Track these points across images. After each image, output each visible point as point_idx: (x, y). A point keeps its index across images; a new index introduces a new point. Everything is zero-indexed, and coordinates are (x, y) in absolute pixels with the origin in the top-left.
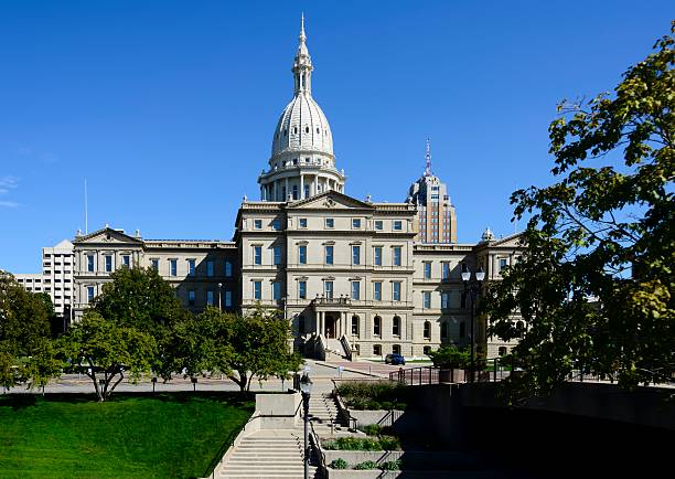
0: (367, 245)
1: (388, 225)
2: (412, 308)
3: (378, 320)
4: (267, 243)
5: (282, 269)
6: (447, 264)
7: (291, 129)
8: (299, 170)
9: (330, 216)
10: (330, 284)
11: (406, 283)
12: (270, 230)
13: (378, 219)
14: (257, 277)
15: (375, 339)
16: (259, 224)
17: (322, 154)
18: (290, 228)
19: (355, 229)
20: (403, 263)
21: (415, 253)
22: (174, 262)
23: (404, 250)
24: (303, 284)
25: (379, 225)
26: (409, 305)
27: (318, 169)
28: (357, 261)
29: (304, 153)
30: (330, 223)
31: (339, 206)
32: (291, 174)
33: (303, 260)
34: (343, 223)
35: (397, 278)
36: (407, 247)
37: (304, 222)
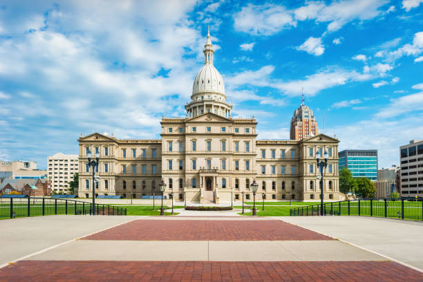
0: (230, 141)
1: (242, 130)
2: (256, 174)
3: (237, 181)
4: (175, 140)
5: (183, 154)
6: (283, 151)
7: (200, 82)
8: (203, 102)
9: (209, 125)
10: (209, 162)
11: (252, 161)
12: (177, 133)
13: (236, 126)
14: (170, 158)
15: (235, 191)
16: (171, 130)
17: (217, 94)
18: (187, 132)
19: (223, 132)
20: (251, 150)
21: (257, 145)
22: (134, 150)
23: (251, 144)
24: (194, 162)
25: (237, 130)
26: (254, 172)
27: (214, 101)
28: (224, 149)
29: (207, 93)
30: (209, 129)
31: (214, 120)
32: (200, 104)
33: (194, 149)
34: (216, 129)
35: (247, 158)
36: (252, 141)
37: (194, 129)
